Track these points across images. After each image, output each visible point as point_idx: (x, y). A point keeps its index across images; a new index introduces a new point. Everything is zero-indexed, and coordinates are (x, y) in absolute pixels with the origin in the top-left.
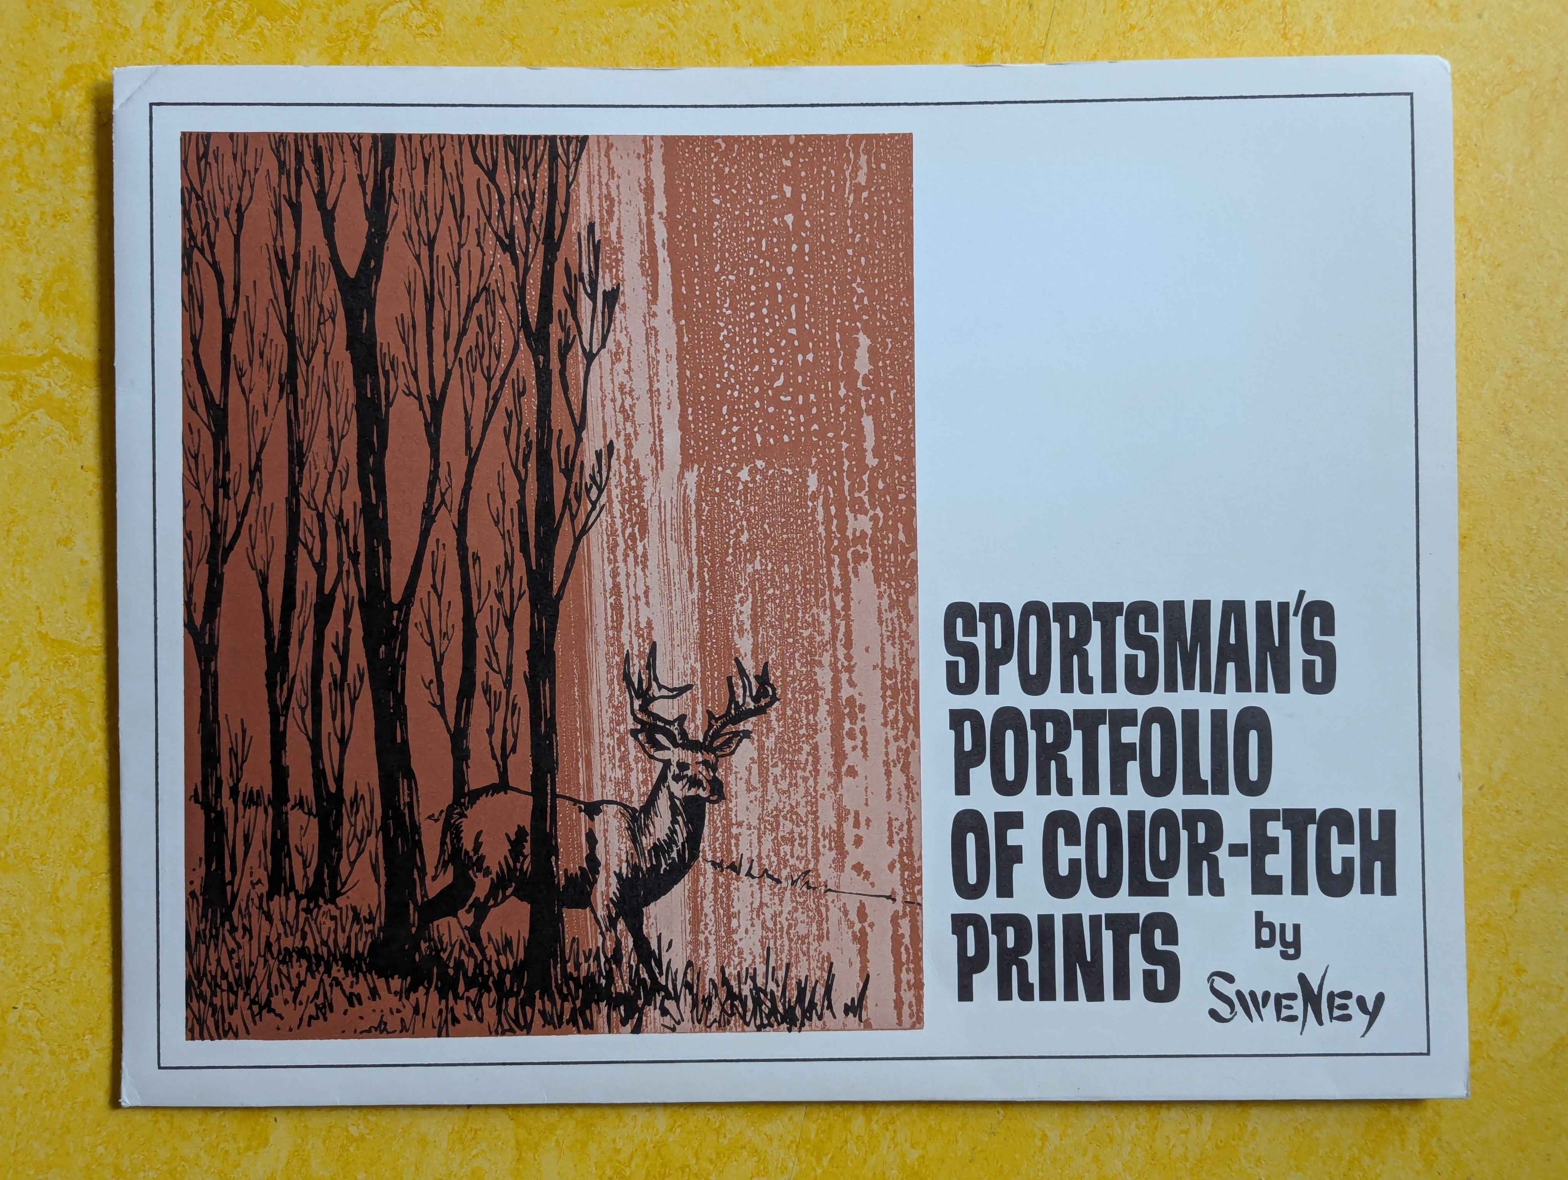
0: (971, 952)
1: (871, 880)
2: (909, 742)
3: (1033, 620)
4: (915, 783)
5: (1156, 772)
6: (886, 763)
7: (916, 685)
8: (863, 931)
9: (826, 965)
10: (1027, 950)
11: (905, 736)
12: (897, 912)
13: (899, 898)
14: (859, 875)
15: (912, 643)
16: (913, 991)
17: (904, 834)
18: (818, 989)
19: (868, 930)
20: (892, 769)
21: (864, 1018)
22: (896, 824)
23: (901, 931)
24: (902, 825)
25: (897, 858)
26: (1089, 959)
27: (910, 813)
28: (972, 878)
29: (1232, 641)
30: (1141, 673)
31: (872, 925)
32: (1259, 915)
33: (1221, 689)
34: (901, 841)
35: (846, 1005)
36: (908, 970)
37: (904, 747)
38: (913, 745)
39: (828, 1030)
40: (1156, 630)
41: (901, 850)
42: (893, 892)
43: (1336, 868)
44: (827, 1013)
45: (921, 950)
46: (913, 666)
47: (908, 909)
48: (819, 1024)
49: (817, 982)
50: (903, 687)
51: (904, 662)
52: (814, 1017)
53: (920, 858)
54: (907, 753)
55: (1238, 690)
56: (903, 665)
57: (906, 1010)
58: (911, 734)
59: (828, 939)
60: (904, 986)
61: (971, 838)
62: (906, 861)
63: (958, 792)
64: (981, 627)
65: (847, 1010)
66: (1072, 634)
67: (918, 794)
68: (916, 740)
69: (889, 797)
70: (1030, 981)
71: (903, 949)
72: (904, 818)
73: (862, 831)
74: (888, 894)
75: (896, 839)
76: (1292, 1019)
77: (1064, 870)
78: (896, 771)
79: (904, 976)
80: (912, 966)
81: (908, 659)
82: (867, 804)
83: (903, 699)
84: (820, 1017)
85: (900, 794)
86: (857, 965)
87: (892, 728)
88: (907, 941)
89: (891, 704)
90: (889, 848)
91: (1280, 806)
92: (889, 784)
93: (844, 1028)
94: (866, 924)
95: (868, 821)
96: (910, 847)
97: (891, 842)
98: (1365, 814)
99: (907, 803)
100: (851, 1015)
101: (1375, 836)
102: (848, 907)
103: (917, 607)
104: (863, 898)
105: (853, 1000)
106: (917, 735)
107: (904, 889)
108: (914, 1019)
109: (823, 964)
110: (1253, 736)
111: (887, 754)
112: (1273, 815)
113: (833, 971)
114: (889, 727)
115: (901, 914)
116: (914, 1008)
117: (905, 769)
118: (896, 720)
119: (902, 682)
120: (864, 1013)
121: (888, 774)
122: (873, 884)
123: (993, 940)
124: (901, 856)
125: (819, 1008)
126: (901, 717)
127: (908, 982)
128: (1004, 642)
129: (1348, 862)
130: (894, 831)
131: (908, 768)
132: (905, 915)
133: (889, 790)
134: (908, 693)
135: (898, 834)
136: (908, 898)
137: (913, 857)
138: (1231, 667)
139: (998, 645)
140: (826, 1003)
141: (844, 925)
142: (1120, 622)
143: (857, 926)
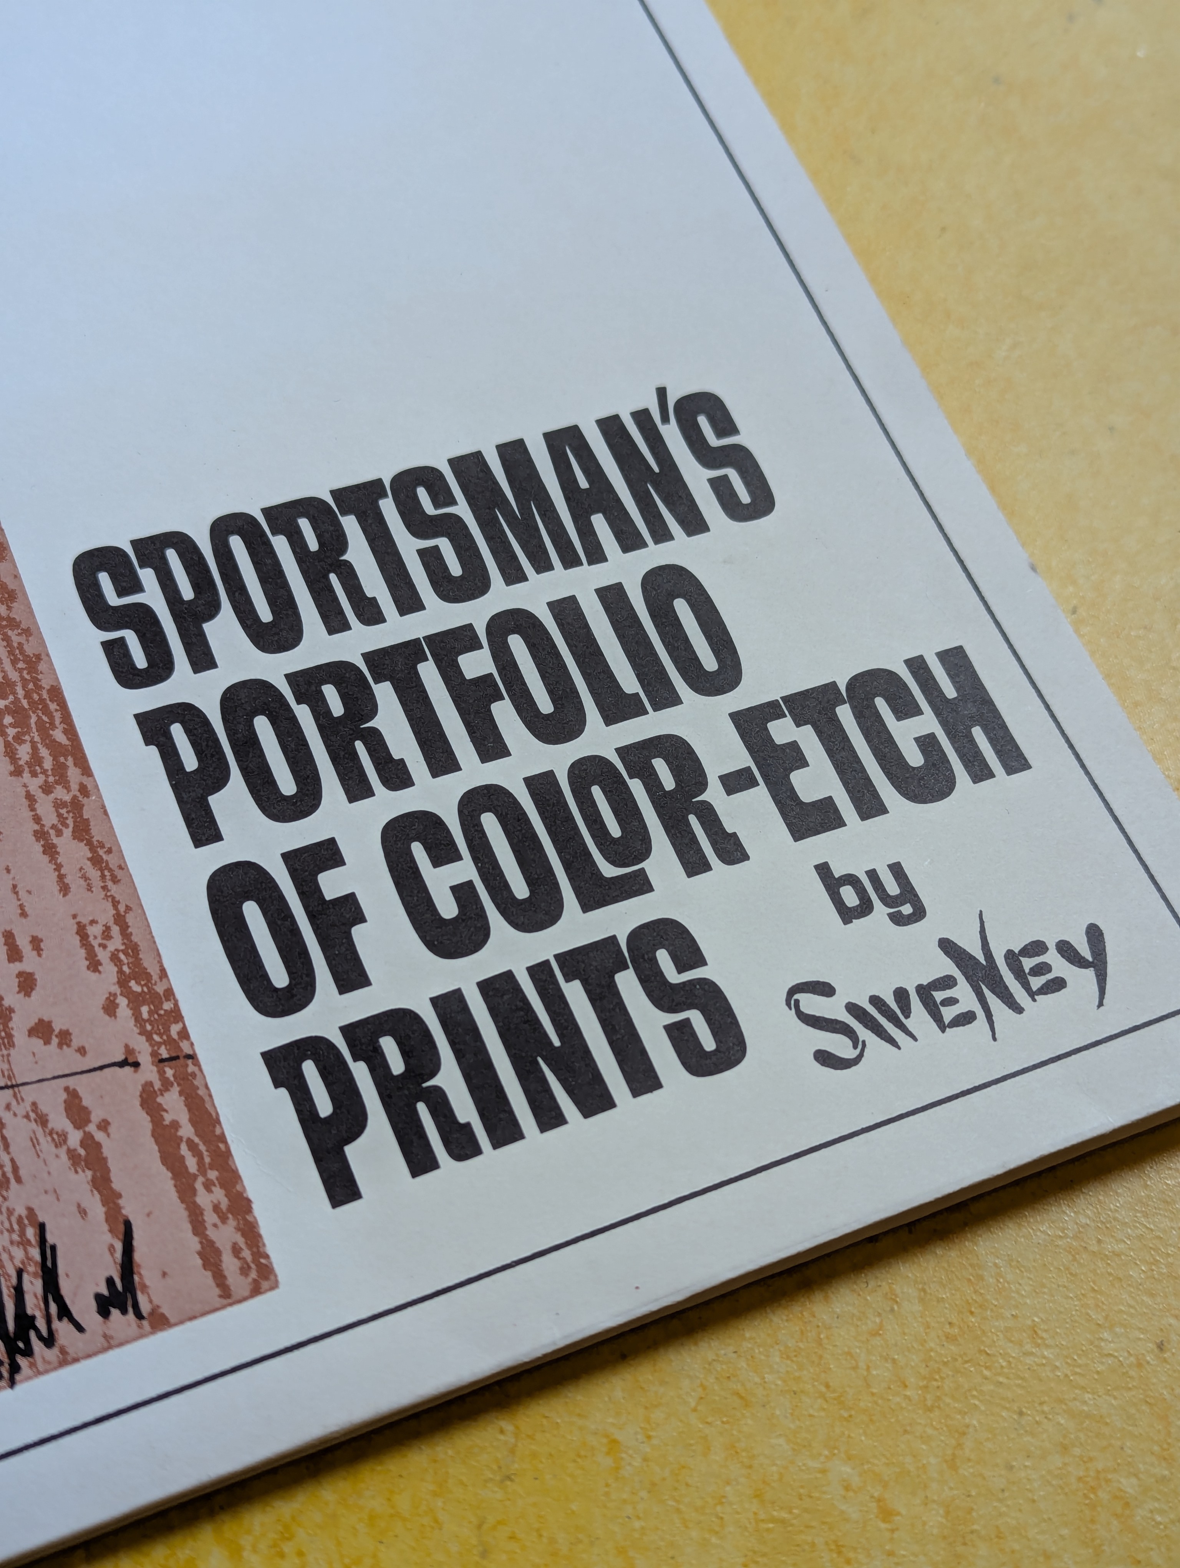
0: (324, 1106)
1: (76, 1043)
2: (75, 787)
3: (236, 544)
4: (110, 851)
5: (545, 704)
6: (40, 835)
7: (56, 693)
8: (88, 1142)
9: (31, 1233)
10: (435, 1068)
11: (63, 780)
12: (147, 1087)
13: (145, 1059)
14: (47, 1042)
15: (27, 632)
16: (232, 1222)
17: (116, 943)
18: (26, 1286)
19: (99, 1136)
20: (55, 840)
21: (145, 1307)
22: (94, 931)
23: (168, 1118)
24: (107, 929)
25: (116, 989)
26: (557, 1042)
27: (115, 903)
28: (279, 977)
29: (583, 483)
30: (455, 568)
31: (104, 1126)
32: (823, 870)
33: (596, 555)
34: (114, 958)
35: (98, 1297)
36: (208, 1186)
37: (67, 798)
38: (84, 790)
39: (76, 1360)
40: (453, 502)
41: (120, 972)
42: (129, 1050)
43: (915, 758)
44: (62, 1328)
45: (222, 1138)
46: (42, 666)
47: (169, 1073)
48: (52, 1354)
49: (20, 1273)
50: (32, 703)
51: (21, 665)
52: (37, 1345)
53: (163, 974)
54: (76, 806)
55: (626, 549)
56: (20, 671)
57: (230, 1264)
58: (73, 774)
59: (19, 1180)
60: (210, 1218)
61: (252, 912)
62: (137, 989)
63: (198, 842)
64: (147, 576)
65: (104, 1305)
66: (313, 545)
67: (123, 867)
68: (85, 780)
69: (65, 889)
70: (462, 1119)
71: (184, 1150)
72: (106, 914)
73: (30, 963)
74: (120, 1057)
75: (103, 956)
76: (967, 1018)
77: (448, 909)
78: (66, 843)
79: (204, 1199)
80: (213, 1175)
81: (27, 660)
82: (24, 914)
83: (40, 724)
84: (49, 1341)
85: (85, 878)
86: (97, 1210)
87: (34, 774)
88: (187, 1131)
89: (18, 738)
90: (94, 976)
91: (775, 694)
92: (58, 867)
93: (109, 1344)
94: (91, 1128)
95: (36, 943)
96: (137, 962)
97: (94, 965)
98: (917, 665)
99: (105, 888)
100: (115, 1313)
101: (950, 692)
102: (43, 1108)
103: (17, 576)
104: (71, 1082)
105: (110, 1282)
106: (86, 771)
107: (149, 1038)
108: (253, 1275)
109: (22, 1233)
110: (681, 607)
111: (37, 819)
112: (771, 710)
113: (50, 1239)
114: (26, 775)
115: (157, 1085)
116: (247, 1254)
117: (82, 831)
118: (36, 759)
119: (27, 696)
120: (142, 1299)
121: (50, 850)
122: (82, 1051)
123: (360, 1072)
124: (123, 982)
125: (41, 1324)
126: (44, 752)
127: (216, 1208)
128: (196, 586)
129: (927, 743)
130: (95, 943)
131: (87, 830)
132: (166, 1085)
133: (61, 877)
134: (46, 711)
135: (104, 947)
136: (164, 1053)
137: (148, 977)
138: (599, 522)
139: (187, 592)
140: (53, 1308)
141: (46, 1144)
142: (388, 507)
143: (75, 1138)
